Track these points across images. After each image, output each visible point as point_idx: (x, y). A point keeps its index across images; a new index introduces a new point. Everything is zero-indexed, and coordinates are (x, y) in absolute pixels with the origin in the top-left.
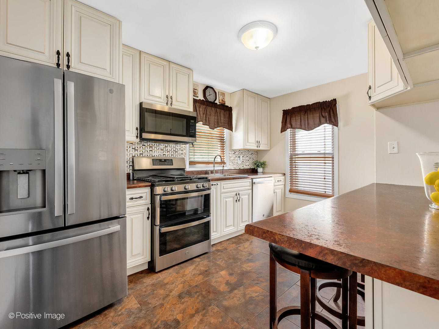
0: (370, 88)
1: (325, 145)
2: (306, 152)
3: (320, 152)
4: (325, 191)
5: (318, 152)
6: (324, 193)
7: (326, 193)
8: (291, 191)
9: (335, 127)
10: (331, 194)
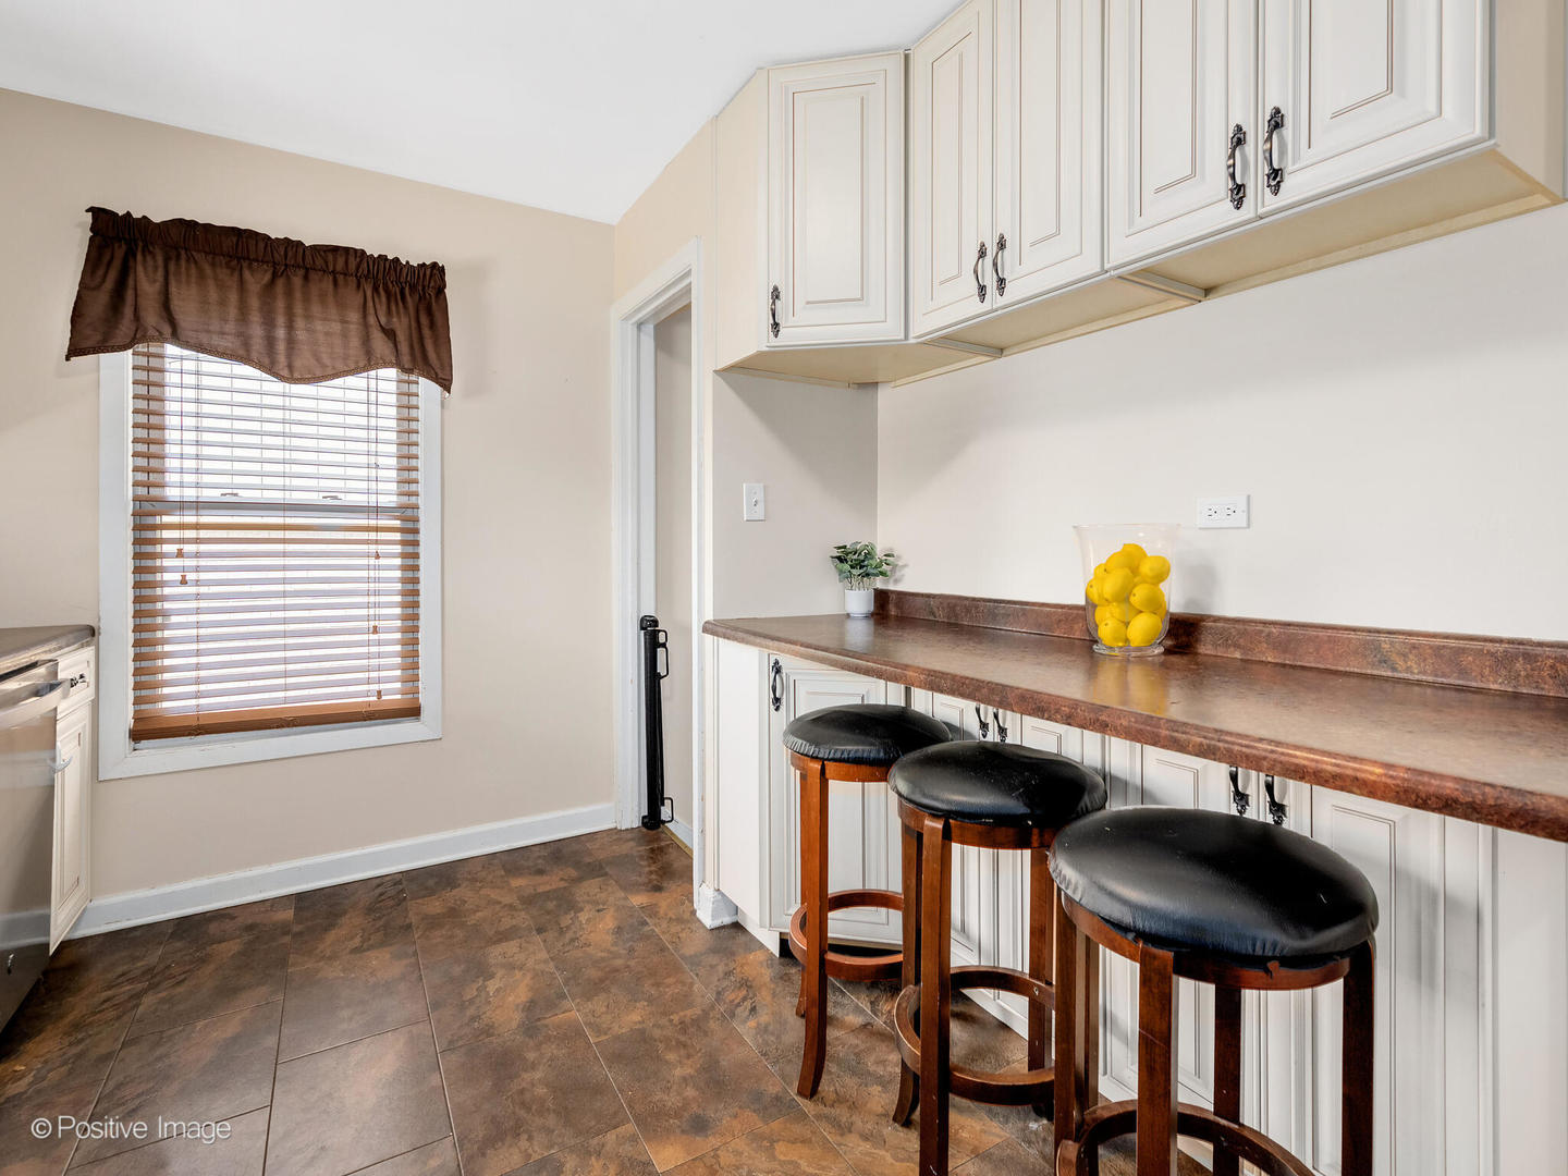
0: (776, 294)
1: (377, 466)
2: (246, 495)
3: (335, 498)
4: (379, 692)
5: (329, 502)
6: (375, 698)
7: (384, 698)
8: (145, 730)
9: (426, 387)
10: (399, 697)
